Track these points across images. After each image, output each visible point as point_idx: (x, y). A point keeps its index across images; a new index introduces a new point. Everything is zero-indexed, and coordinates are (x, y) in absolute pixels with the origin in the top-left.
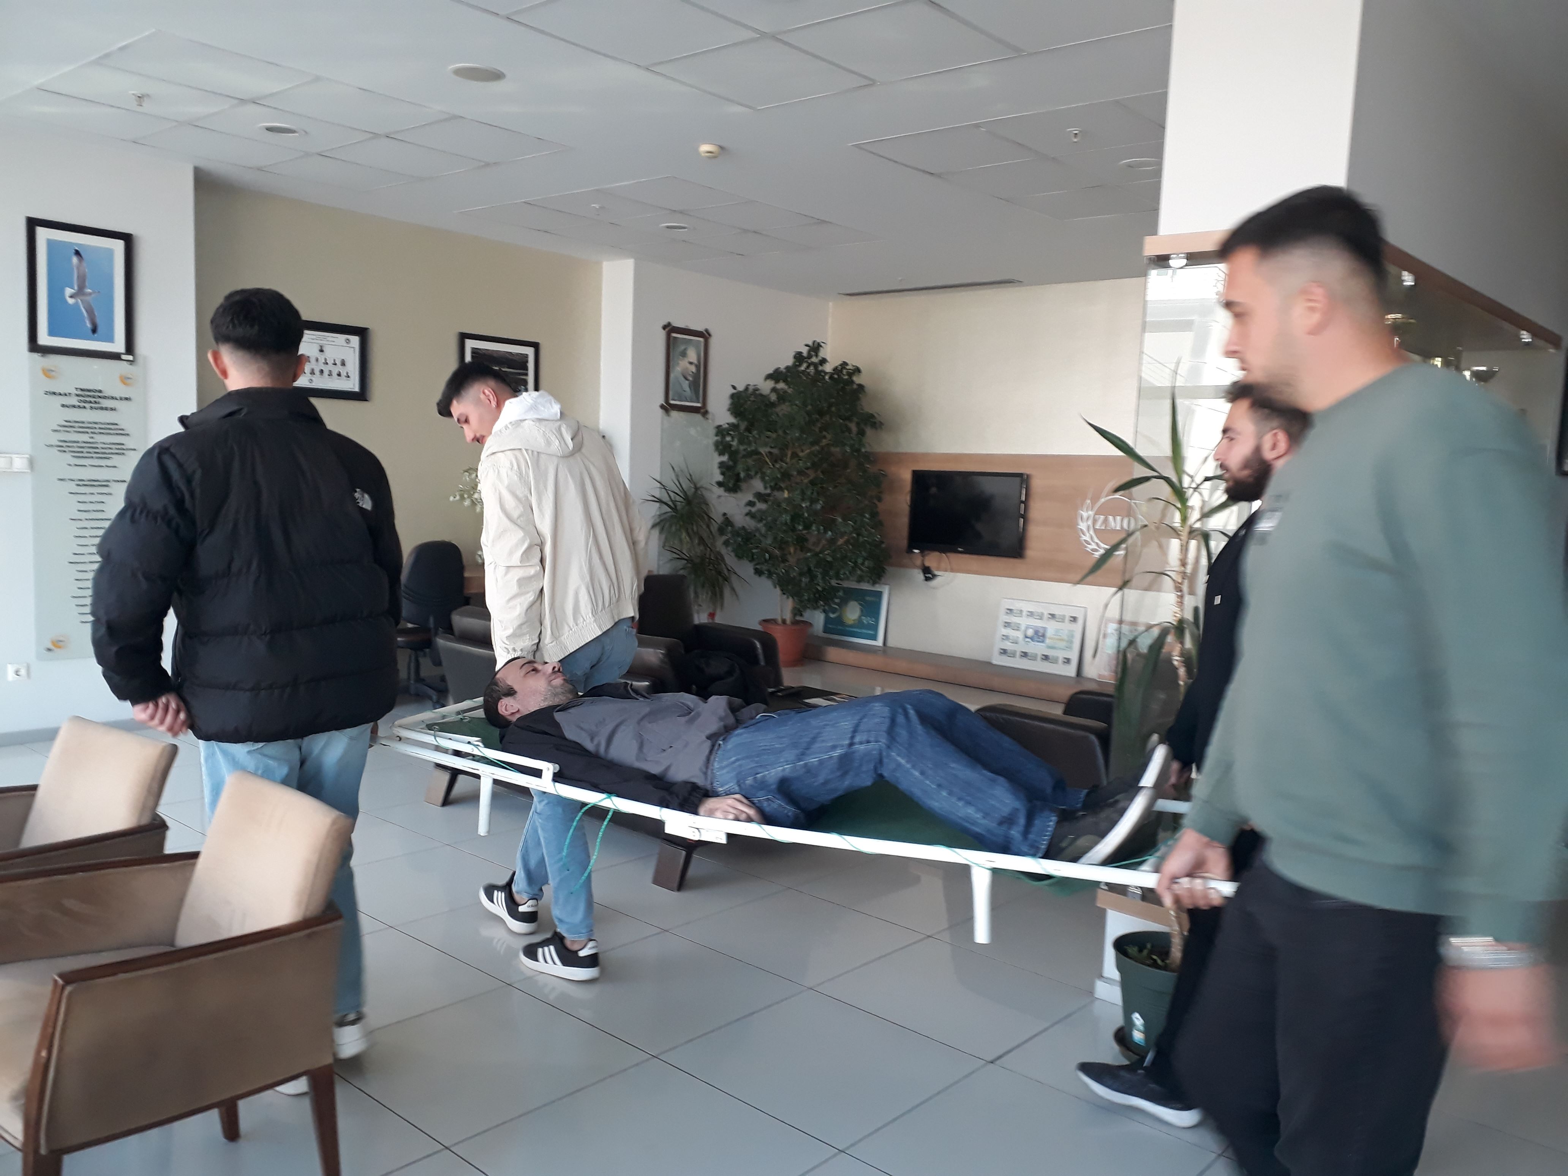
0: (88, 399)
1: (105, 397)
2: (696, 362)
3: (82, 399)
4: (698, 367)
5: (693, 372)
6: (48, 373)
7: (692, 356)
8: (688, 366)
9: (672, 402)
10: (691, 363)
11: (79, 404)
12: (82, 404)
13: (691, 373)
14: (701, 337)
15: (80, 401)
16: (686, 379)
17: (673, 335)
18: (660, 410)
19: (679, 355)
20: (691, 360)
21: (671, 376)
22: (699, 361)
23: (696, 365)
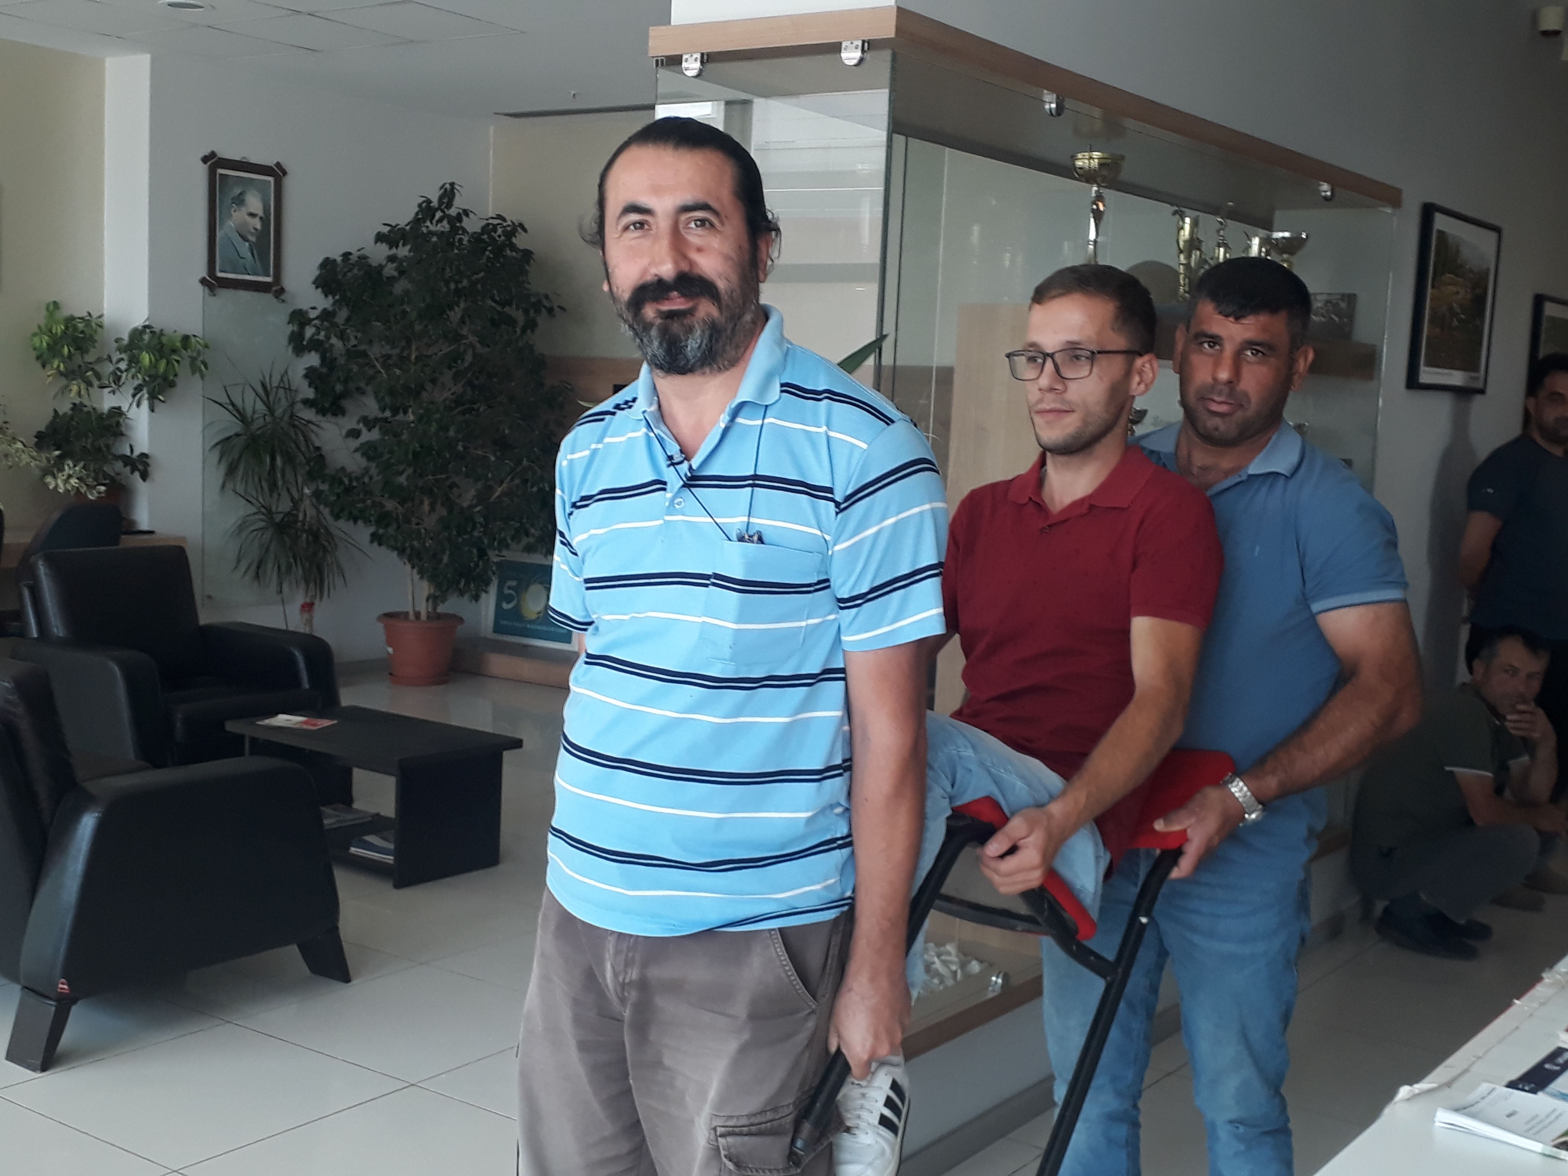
2: (260, 213)
4: (265, 220)
5: (256, 229)
7: (254, 203)
8: (249, 219)
9: (220, 275)
10: (252, 215)
13: (253, 231)
14: (271, 176)
16: (245, 239)
17: (221, 171)
18: (200, 287)
19: (230, 201)
20: (252, 210)
21: (219, 234)
22: (266, 210)
23: (261, 218)
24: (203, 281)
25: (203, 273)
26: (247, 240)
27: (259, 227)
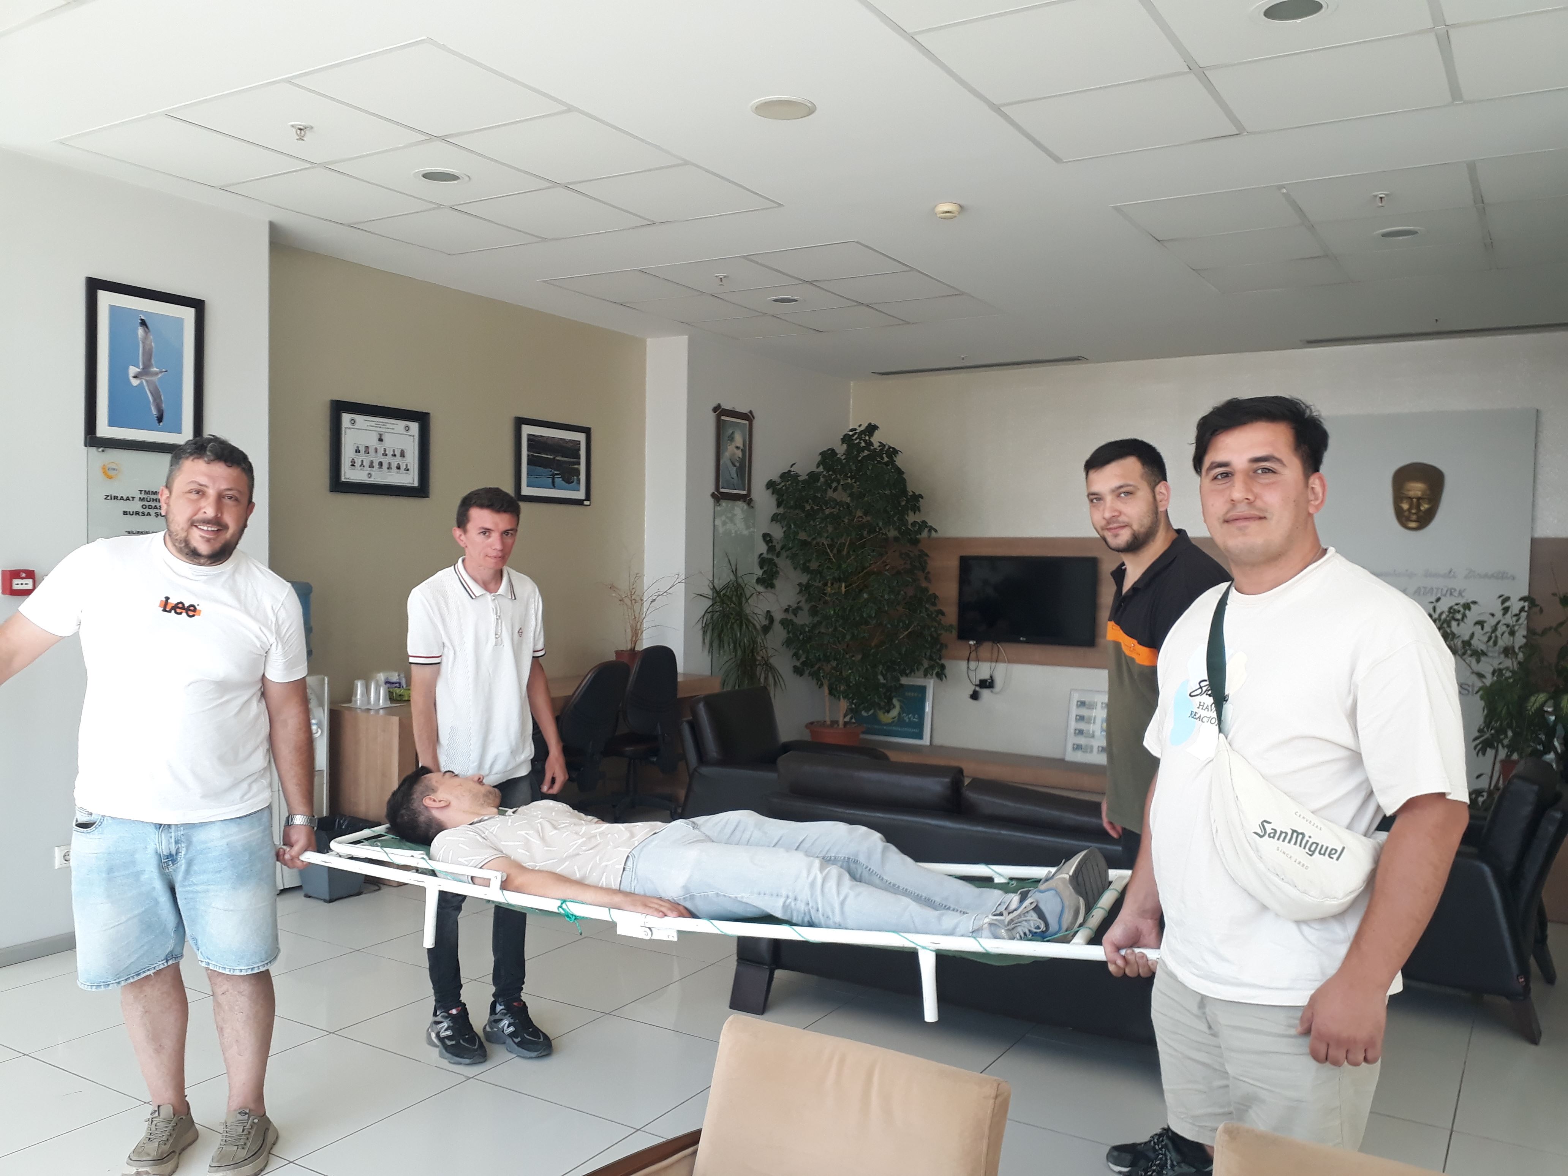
2: (741, 446)
3: (147, 504)
4: (743, 451)
5: (739, 458)
6: (109, 473)
7: (739, 440)
8: (735, 450)
9: (722, 490)
10: (738, 448)
11: (143, 510)
12: (146, 511)
14: (746, 420)
15: (145, 507)
17: (723, 418)
19: (727, 439)
20: (738, 445)
21: (722, 462)
22: (744, 445)
23: (742, 450)
24: (713, 495)
25: (711, 489)
26: (735, 466)
27: (740, 456)
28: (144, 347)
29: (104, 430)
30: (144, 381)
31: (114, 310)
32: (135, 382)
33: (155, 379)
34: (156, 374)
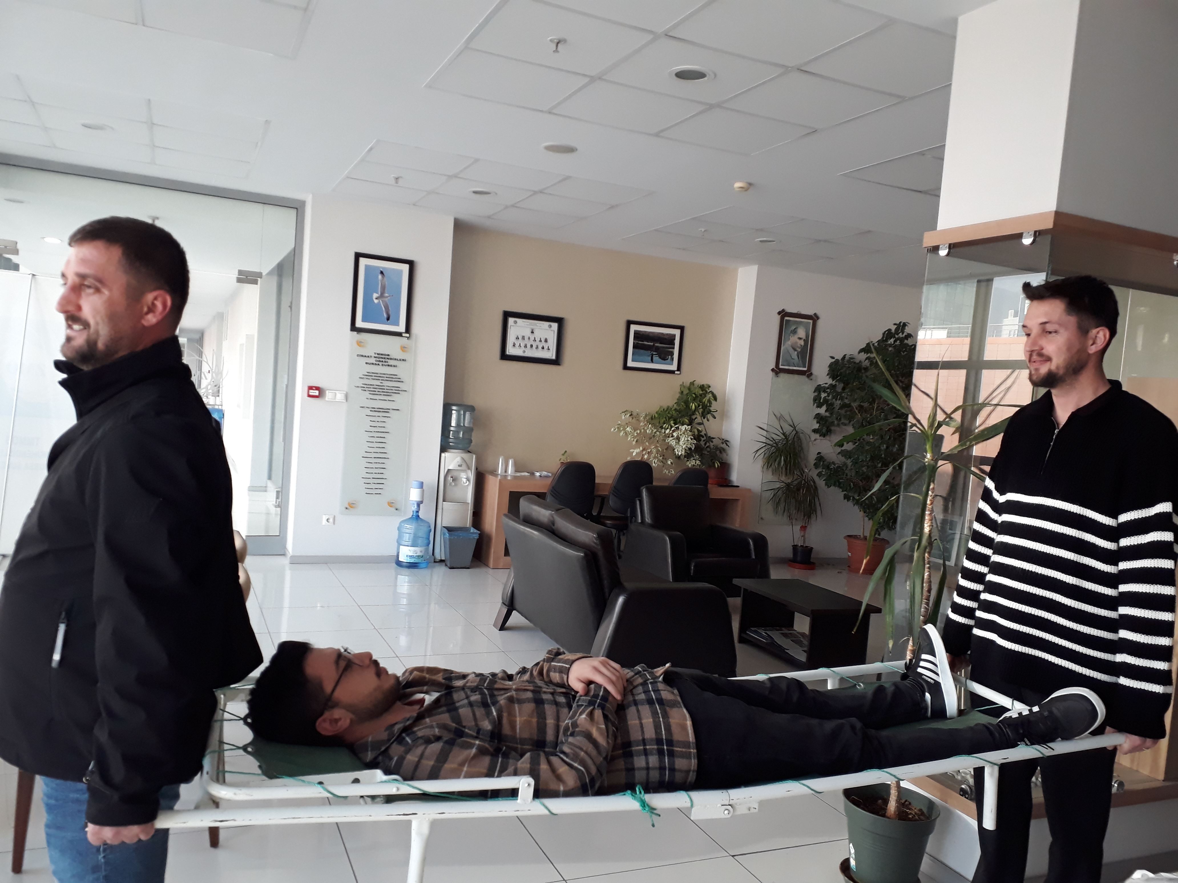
0: (381, 360)
1: (391, 359)
2: (804, 337)
3: (378, 359)
4: (806, 341)
5: (801, 345)
6: (359, 343)
7: (801, 333)
8: (798, 341)
9: (781, 367)
10: (800, 339)
11: (375, 362)
12: (377, 363)
14: (810, 320)
15: (376, 361)
16: (795, 350)
17: (787, 318)
18: (771, 373)
19: (789, 332)
20: (801, 337)
21: (782, 347)
22: (807, 336)
23: (804, 340)
24: (773, 370)
28: (381, 284)
29: (359, 324)
30: (381, 301)
31: (367, 267)
32: (376, 301)
33: (386, 299)
34: (387, 297)
